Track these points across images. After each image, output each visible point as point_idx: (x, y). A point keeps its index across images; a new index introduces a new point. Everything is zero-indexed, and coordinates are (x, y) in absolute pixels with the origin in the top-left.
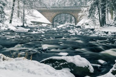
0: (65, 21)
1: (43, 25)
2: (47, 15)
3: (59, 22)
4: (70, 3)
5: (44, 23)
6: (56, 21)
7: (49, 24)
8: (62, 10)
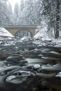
0: (23, 35)
1: (9, 38)
2: (11, 31)
3: (19, 36)
4: (27, 23)
5: (9, 37)
6: (17, 35)
7: (13, 38)
8: (22, 28)
